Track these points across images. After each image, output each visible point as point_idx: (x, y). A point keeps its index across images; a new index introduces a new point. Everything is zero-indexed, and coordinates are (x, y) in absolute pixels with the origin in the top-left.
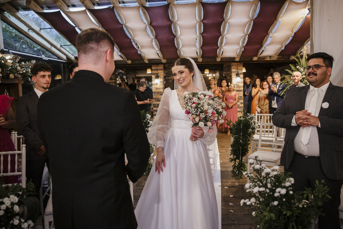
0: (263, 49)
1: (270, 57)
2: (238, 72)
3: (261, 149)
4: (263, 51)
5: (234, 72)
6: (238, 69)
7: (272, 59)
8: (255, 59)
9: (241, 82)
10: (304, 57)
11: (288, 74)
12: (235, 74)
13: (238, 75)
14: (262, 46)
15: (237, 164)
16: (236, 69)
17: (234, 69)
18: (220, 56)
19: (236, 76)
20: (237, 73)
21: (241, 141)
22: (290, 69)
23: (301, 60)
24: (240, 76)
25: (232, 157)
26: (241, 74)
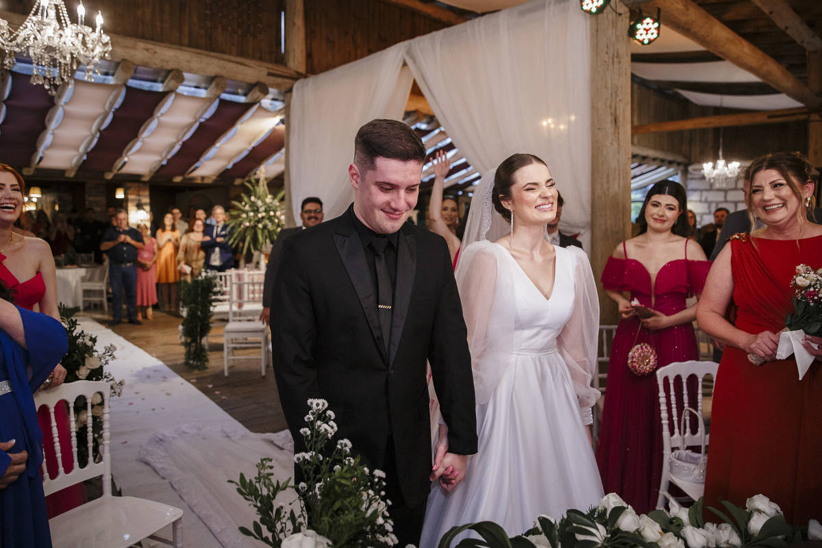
0: (196, 165)
1: (203, 178)
2: (139, 200)
3: (234, 321)
4: (196, 168)
5: (133, 200)
6: (139, 195)
7: (206, 181)
8: (178, 179)
9: (146, 221)
10: (261, 183)
11: (235, 208)
12: (135, 203)
13: (140, 206)
14: (198, 160)
15: (192, 349)
16: (136, 195)
17: (131, 194)
18: (115, 171)
19: (136, 208)
20: (137, 202)
21: (199, 313)
22: (240, 201)
23: (256, 187)
24: (143, 209)
25: (183, 339)
26: (146, 204)
